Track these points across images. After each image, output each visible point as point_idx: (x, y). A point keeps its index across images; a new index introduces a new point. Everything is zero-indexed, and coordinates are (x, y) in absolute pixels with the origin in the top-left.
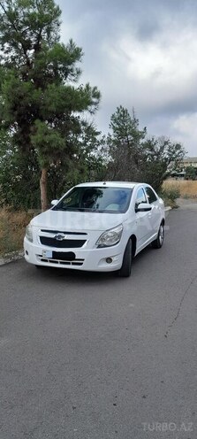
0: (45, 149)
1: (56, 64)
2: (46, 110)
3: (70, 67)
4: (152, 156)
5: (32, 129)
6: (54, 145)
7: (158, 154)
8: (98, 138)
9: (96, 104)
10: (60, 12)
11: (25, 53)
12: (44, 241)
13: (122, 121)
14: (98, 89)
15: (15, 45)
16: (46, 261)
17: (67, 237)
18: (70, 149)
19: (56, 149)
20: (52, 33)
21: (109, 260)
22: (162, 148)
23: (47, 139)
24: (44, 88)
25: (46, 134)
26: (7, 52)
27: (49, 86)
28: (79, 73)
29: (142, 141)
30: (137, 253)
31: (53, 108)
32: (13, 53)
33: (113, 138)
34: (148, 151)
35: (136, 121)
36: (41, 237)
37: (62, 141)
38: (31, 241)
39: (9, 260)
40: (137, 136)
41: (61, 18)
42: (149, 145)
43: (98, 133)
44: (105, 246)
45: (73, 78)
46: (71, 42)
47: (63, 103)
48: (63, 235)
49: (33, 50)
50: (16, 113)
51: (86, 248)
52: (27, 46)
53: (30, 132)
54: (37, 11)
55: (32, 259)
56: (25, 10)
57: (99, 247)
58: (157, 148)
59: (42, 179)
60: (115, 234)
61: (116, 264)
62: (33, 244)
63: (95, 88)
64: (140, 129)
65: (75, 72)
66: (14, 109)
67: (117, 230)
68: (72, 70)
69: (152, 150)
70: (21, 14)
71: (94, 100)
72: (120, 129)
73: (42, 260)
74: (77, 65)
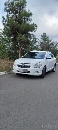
0: (21, 42)
1: (25, 17)
2: (21, 30)
3: (28, 18)
4: (53, 47)
5: (17, 36)
6: (23, 40)
7: (55, 47)
8: (37, 40)
9: (36, 29)
10: (26, 2)
11: (16, 14)
12: (19, 66)
13: (44, 37)
14: (37, 25)
15: (13, 12)
16: (19, 72)
17: (25, 65)
18: (28, 42)
19: (24, 42)
20: (24, 9)
21: (38, 72)
22: (56, 45)
23: (21, 38)
24: (21, 24)
25: (21, 37)
26: (11, 14)
27: (22, 23)
28: (31, 20)
29: (50, 43)
30: (46, 72)
31: (23, 29)
32: (12, 15)
33: (41, 42)
34: (52, 46)
35: (48, 37)
36: (18, 65)
37: (25, 39)
38: (15, 66)
39: (9, 73)
40: (49, 41)
41: (26, 4)
42: (52, 44)
43: (36, 39)
44: (37, 68)
45: (29, 21)
46: (29, 10)
47: (26, 28)
48: (24, 64)
49: (18, 14)
50: (13, 31)
51: (31, 68)
52: (16, 12)
53: (17, 37)
54: (20, 2)
55: (15, 71)
56: (16, 2)
57: (35, 68)
58: (55, 45)
59: (20, 51)
60: (40, 65)
61: (40, 74)
62: (16, 67)
63: (36, 24)
64: (50, 39)
65: (30, 20)
66: (12, 30)
67: (40, 63)
68: (29, 19)
69: (53, 45)
70: (15, 3)
71: (36, 28)
72: (44, 39)
73: (18, 72)
74: (31, 17)
